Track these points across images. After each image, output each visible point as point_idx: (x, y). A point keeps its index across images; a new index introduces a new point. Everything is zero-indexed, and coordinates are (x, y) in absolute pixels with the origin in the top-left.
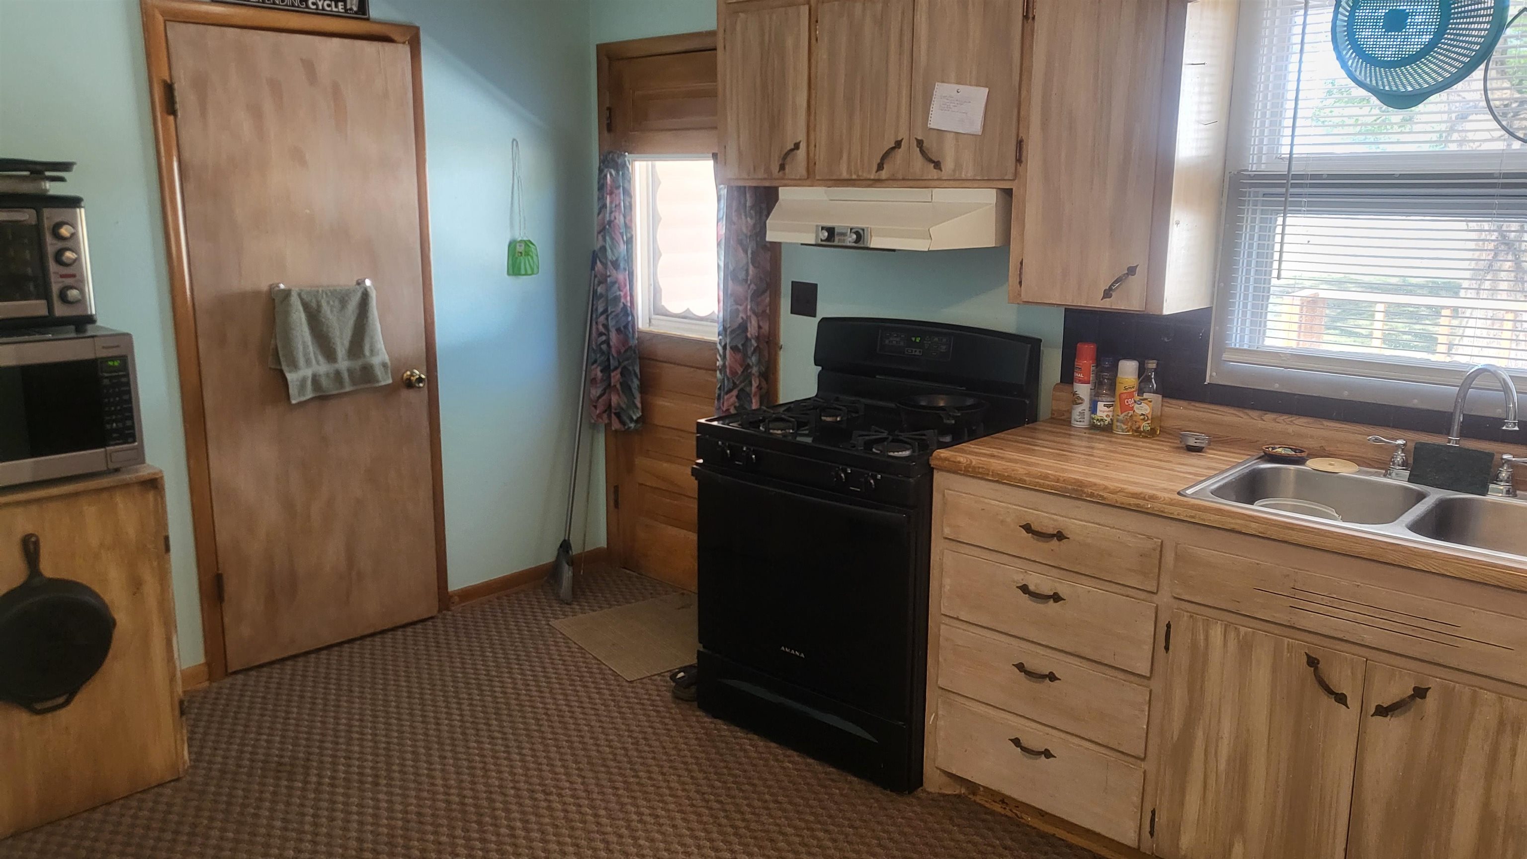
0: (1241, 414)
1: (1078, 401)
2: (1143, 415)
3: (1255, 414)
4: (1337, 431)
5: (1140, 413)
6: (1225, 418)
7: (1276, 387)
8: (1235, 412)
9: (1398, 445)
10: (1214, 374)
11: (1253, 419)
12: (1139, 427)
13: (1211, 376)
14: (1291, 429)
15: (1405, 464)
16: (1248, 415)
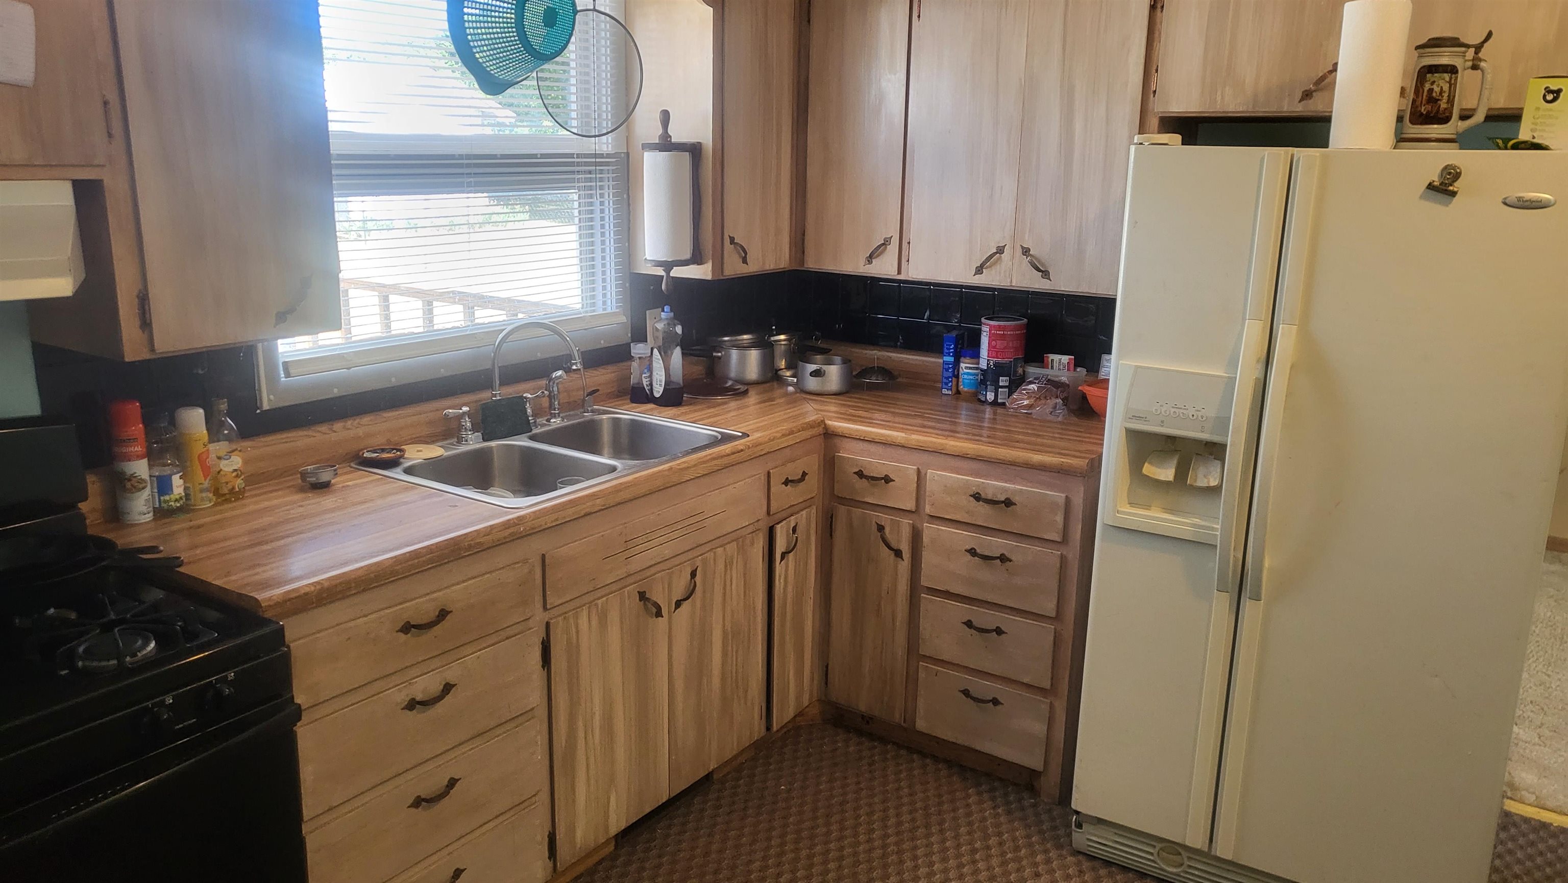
0: (310, 433)
1: (141, 486)
2: (235, 470)
3: (324, 428)
4: (397, 419)
5: (231, 469)
6: (299, 443)
7: (336, 392)
8: (305, 433)
9: (464, 413)
10: (272, 397)
11: (325, 434)
12: (233, 488)
13: (269, 400)
14: (360, 432)
15: (474, 429)
16: (319, 431)
